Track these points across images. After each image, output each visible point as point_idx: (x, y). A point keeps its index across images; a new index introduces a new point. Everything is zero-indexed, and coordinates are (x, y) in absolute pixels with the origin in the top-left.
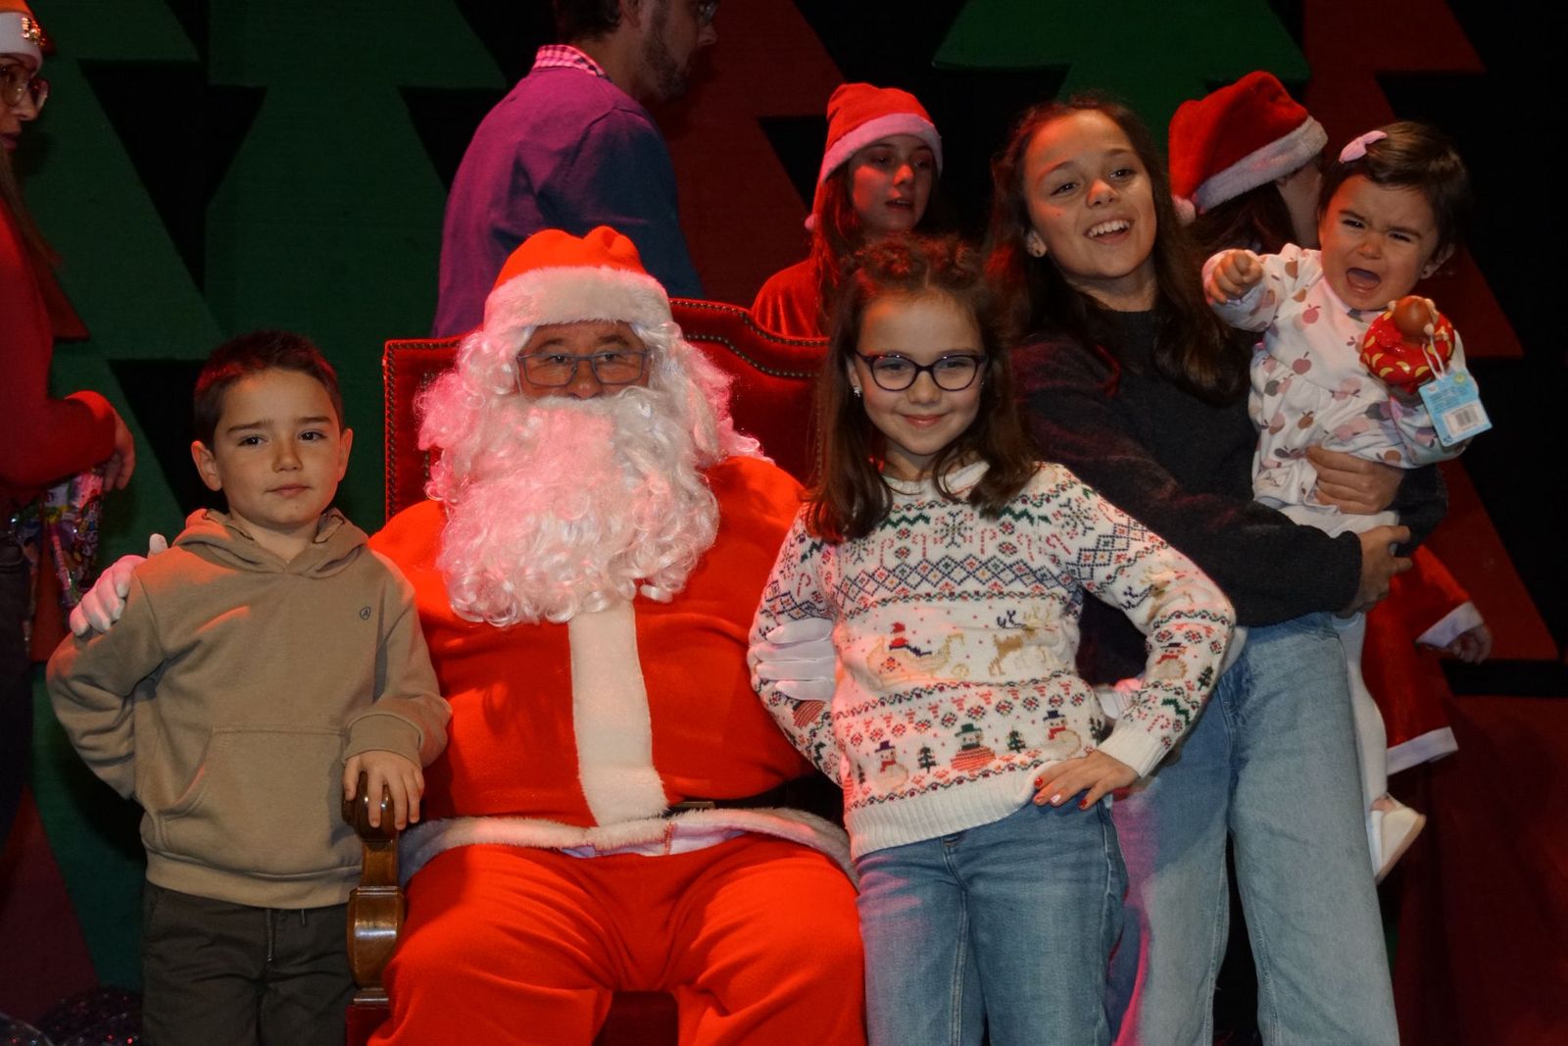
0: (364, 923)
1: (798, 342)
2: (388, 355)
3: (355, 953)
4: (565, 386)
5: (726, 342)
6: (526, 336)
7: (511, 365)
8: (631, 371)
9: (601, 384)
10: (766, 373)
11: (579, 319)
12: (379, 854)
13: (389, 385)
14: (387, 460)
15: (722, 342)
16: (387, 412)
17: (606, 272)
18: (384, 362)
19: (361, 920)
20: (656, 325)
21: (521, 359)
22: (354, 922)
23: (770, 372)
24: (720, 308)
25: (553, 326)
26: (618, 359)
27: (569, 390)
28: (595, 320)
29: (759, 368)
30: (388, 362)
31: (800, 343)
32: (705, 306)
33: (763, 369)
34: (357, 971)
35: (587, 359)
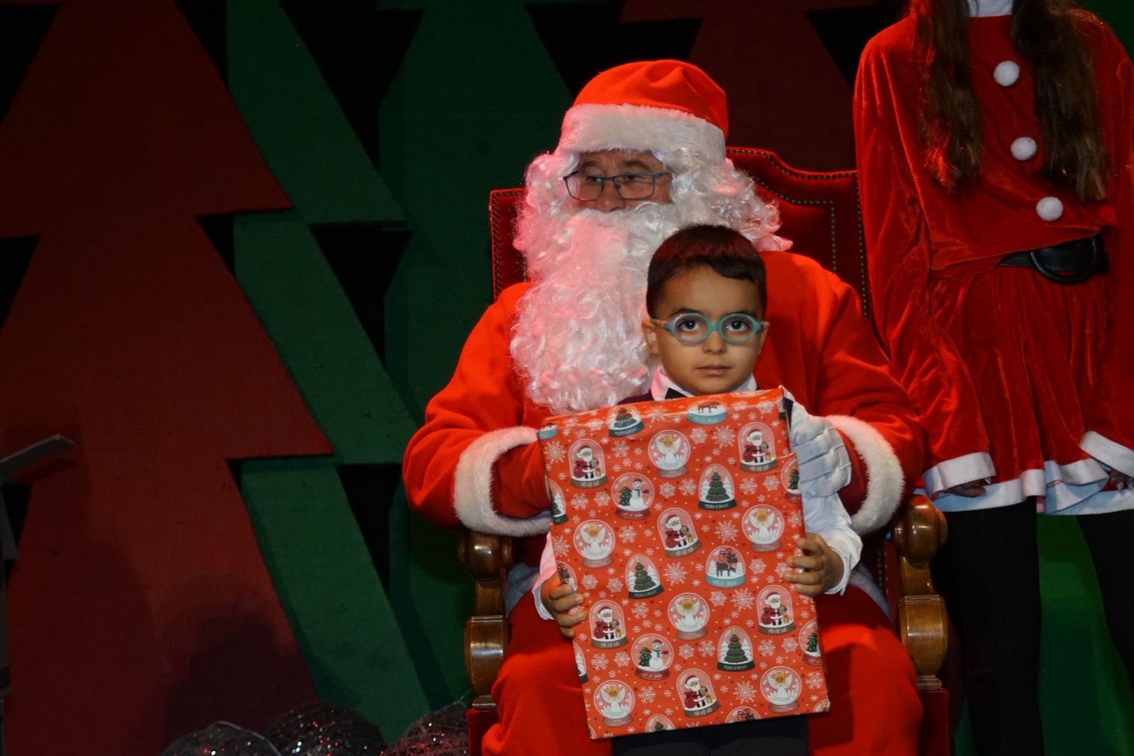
0: (478, 644)
1: (814, 176)
2: (493, 201)
3: (472, 668)
9: (623, 199)
10: (790, 202)
12: (489, 590)
13: (494, 225)
14: (494, 283)
16: (493, 246)
18: (490, 207)
19: (475, 643)
22: (470, 643)
23: (793, 201)
24: (752, 152)
26: (639, 179)
29: (784, 199)
30: (493, 208)
31: (816, 177)
32: (740, 152)
33: (787, 199)
34: (474, 683)
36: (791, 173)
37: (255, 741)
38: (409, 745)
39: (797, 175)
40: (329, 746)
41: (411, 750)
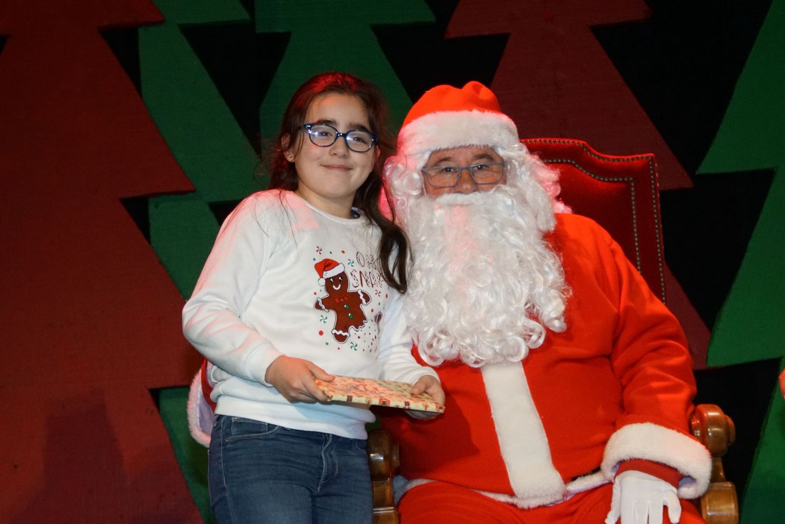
1: (617, 159)
4: (454, 186)
5: (573, 162)
6: (427, 156)
7: (419, 175)
8: (495, 175)
9: (477, 184)
10: (599, 180)
11: (459, 145)
15: (571, 163)
17: (476, 113)
21: (424, 172)
23: (602, 179)
24: (568, 142)
25: (444, 150)
26: (487, 168)
27: (456, 188)
28: (470, 145)
29: (594, 177)
33: (597, 178)
35: (467, 168)
36: (599, 157)
39: (603, 158)
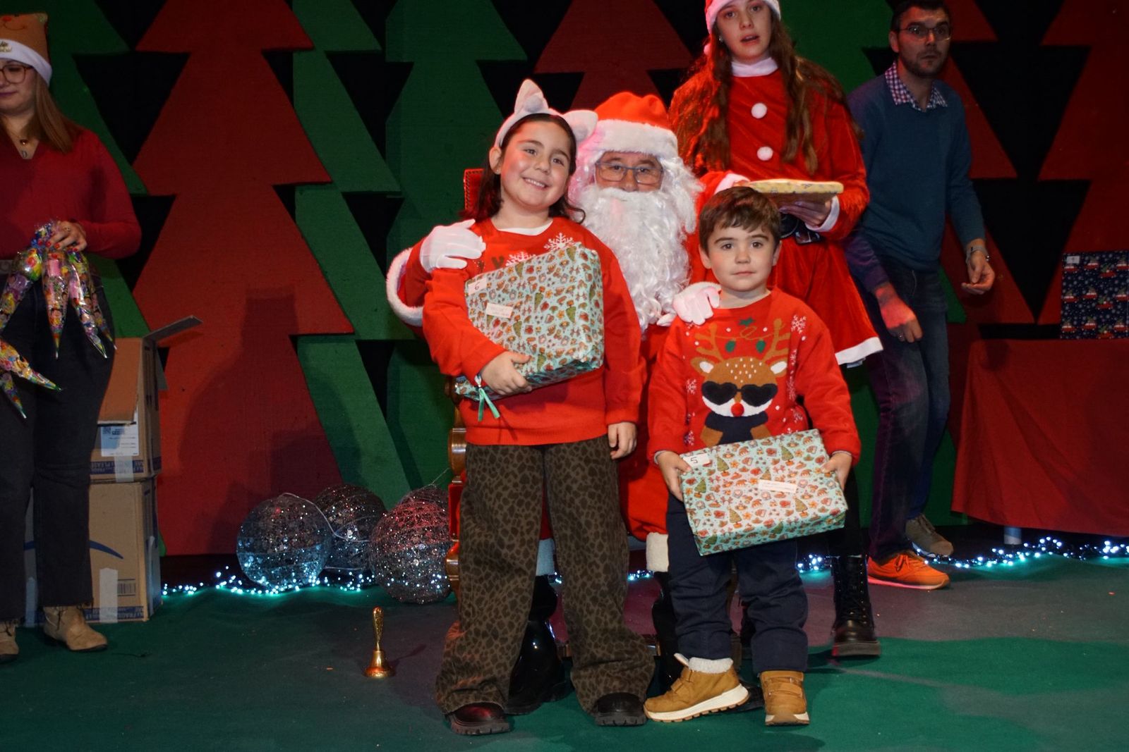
2: (466, 176)
3: (452, 460)
4: (619, 183)
6: (601, 154)
8: (653, 180)
19: (453, 444)
20: (668, 158)
21: (598, 165)
25: (616, 152)
26: (649, 171)
28: (638, 152)
30: (466, 179)
34: (452, 468)
37: (308, 505)
38: (403, 509)
40: (352, 510)
41: (405, 512)
